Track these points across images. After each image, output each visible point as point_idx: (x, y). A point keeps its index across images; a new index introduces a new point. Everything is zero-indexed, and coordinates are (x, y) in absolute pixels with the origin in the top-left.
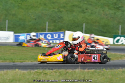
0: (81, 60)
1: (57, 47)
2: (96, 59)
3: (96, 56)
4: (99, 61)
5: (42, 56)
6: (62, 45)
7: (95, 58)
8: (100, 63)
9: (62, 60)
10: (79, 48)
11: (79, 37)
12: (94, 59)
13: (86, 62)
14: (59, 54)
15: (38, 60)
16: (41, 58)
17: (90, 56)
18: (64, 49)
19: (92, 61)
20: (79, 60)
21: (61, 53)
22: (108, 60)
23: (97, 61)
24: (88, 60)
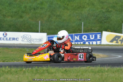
0: (68, 59)
1: (43, 46)
2: (82, 58)
3: (82, 55)
4: (85, 60)
5: (28, 55)
6: (48, 44)
7: (82, 56)
8: (86, 62)
9: (49, 60)
10: (65, 46)
11: (63, 37)
12: (80, 57)
13: (72, 61)
14: (45, 53)
15: (24, 60)
16: (27, 58)
17: (76, 55)
18: (50, 49)
19: (79, 60)
20: (66, 59)
21: (48, 52)
22: (94, 59)
23: (83, 59)
24: (75, 59)
